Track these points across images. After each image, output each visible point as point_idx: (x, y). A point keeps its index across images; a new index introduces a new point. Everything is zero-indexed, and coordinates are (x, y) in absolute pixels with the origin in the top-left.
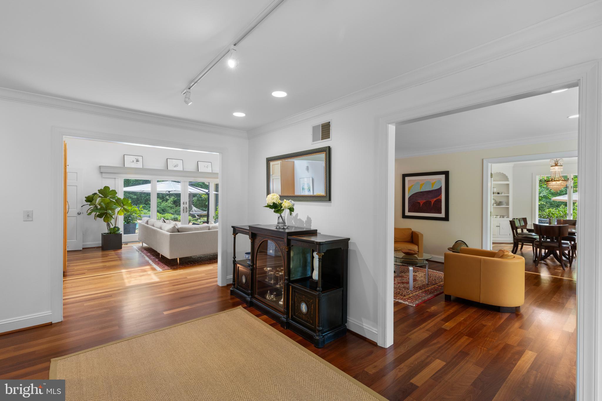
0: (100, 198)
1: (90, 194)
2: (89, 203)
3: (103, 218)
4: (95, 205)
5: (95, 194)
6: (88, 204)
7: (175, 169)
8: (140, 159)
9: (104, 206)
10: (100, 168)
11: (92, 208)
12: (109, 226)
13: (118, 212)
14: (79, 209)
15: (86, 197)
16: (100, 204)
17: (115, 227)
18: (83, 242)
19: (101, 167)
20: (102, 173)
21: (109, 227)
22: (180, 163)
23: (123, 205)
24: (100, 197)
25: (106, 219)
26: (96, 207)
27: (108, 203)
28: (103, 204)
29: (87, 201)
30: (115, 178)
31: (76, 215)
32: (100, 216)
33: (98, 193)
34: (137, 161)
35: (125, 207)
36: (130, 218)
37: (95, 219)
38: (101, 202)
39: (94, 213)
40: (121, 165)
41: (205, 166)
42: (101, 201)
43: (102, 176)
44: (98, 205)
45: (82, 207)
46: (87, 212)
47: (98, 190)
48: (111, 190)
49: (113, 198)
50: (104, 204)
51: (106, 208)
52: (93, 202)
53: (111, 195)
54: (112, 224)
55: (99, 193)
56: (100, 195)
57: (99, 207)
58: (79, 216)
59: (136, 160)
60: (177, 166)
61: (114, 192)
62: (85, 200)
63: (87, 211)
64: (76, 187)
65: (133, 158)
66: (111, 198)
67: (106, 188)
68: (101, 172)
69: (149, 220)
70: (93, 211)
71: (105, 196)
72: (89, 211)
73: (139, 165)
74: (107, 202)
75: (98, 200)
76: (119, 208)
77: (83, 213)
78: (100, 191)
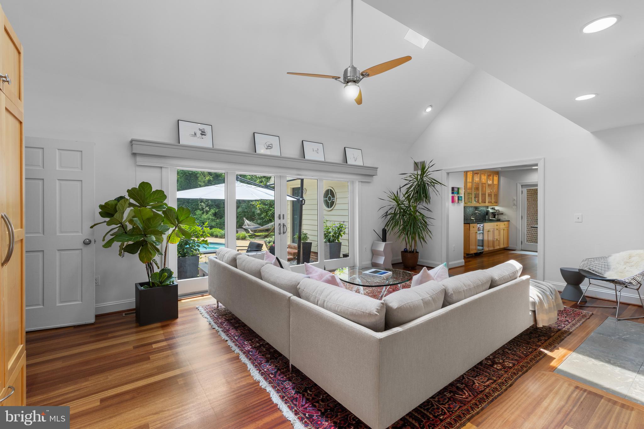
0: (132, 208)
1: (111, 197)
2: (107, 219)
3: (139, 252)
4: (121, 223)
5: (121, 198)
6: (105, 222)
7: (268, 152)
8: (208, 129)
9: (140, 226)
10: (132, 145)
11: (116, 230)
12: (150, 268)
13: (169, 237)
14: (86, 233)
15: (101, 207)
16: (131, 221)
17: (163, 271)
18: (97, 302)
19: (134, 142)
20: (134, 154)
21: (151, 271)
22: (274, 141)
23: (179, 222)
24: (131, 205)
25: (143, 254)
26: (123, 227)
27: (149, 219)
28: (139, 222)
29: (103, 214)
30: (161, 167)
31: (80, 245)
32: (131, 249)
33: (127, 197)
34: (203, 133)
35: (184, 227)
36: (188, 246)
37: (120, 255)
38: (134, 217)
39: (117, 245)
40: (172, 141)
41: (314, 150)
42: (133, 214)
43: (136, 162)
44: (127, 223)
45: (92, 227)
46: (104, 240)
47: (128, 191)
48: (153, 190)
49: (159, 207)
50: (139, 219)
51: (145, 230)
52: (117, 216)
53: (153, 200)
54: (156, 264)
55: (129, 196)
56: (132, 201)
57: (129, 227)
58: (86, 249)
59: (200, 132)
60: (271, 147)
61: (161, 195)
62: (100, 213)
63: (104, 237)
64: (79, 183)
65: (197, 128)
66: (153, 207)
67: (145, 186)
68: (134, 152)
69: (238, 256)
70: (116, 237)
71: (143, 204)
72: (109, 237)
73: (206, 142)
74: (147, 216)
75: (128, 212)
76: (171, 230)
77: (95, 241)
78: (132, 193)
